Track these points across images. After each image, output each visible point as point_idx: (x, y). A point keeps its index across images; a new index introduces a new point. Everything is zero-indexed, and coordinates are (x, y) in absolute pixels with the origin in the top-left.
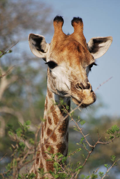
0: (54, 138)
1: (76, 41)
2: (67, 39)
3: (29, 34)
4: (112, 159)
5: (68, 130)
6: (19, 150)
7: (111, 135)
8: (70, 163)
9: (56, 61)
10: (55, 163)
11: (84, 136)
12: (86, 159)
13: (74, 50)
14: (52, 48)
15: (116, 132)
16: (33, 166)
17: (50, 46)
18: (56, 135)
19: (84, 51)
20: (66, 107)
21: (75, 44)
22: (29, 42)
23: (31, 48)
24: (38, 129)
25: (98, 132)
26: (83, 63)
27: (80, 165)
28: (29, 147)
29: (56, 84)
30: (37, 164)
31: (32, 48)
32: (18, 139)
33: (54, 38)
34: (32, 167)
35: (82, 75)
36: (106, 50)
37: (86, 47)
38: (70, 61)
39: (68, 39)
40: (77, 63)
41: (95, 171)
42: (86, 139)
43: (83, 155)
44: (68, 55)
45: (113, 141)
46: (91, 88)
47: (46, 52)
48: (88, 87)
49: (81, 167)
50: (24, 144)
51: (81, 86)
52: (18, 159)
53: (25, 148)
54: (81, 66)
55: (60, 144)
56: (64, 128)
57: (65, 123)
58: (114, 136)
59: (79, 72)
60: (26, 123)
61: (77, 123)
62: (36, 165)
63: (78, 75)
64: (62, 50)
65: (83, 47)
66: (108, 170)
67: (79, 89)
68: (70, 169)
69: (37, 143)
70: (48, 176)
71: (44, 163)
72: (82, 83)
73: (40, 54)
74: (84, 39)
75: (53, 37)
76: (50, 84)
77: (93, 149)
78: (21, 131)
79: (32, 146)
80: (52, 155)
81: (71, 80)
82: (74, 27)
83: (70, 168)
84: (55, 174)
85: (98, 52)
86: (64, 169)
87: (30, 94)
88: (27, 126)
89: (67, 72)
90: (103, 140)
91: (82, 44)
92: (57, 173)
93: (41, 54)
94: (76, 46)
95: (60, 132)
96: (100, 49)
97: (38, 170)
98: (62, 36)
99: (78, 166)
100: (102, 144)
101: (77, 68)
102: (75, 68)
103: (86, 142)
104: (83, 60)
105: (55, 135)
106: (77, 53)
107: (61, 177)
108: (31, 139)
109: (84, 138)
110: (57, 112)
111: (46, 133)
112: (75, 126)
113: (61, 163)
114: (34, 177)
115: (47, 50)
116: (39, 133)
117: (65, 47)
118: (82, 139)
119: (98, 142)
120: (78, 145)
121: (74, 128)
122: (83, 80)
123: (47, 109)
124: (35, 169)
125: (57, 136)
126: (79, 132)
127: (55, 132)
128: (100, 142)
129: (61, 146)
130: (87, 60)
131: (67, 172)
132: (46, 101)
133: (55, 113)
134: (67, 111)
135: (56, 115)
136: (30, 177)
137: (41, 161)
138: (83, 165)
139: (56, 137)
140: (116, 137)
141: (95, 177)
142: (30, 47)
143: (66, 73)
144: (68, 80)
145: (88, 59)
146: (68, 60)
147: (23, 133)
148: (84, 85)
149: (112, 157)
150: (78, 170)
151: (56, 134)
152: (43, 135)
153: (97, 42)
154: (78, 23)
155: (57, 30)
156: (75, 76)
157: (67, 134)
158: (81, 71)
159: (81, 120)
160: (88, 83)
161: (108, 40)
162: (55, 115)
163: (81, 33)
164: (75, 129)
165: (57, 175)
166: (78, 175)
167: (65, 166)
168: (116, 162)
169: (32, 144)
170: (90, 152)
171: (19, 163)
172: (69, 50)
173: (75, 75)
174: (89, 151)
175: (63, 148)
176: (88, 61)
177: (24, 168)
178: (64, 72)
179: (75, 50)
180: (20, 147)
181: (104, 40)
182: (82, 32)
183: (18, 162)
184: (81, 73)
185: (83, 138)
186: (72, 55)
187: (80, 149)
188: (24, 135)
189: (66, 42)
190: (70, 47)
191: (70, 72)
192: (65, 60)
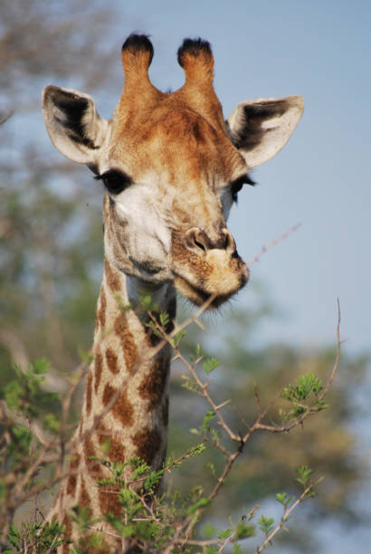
0: (125, 414)
1: (189, 109)
2: (164, 102)
3: (45, 86)
4: (300, 476)
5: (168, 391)
6: (11, 449)
7: (298, 404)
8: (169, 489)
9: (126, 169)
10: (124, 491)
11: (214, 406)
12: (219, 477)
13: (181, 135)
14: (115, 131)
15: (311, 393)
16: (59, 500)
17: (110, 127)
18: (131, 407)
19: (214, 138)
20: (161, 316)
21: (185, 116)
22: (43, 111)
23: (51, 132)
24: (72, 386)
25: (257, 395)
26: (210, 176)
27: (202, 496)
28: (42, 441)
29: (128, 242)
30: (70, 496)
31: (54, 132)
32: (9, 416)
33: (122, 100)
34: (55, 503)
35: (206, 209)
36: (286, 140)
37: (220, 126)
38: (171, 167)
39: (165, 105)
40: (191, 173)
41: (249, 516)
42: (220, 417)
43: (212, 466)
44: (165, 151)
45: (302, 423)
46: (232, 245)
47: (98, 148)
48: (225, 242)
49: (203, 501)
50: (28, 431)
51: (201, 240)
52: (10, 477)
53: (33, 444)
54: (203, 182)
55: (142, 432)
56: (155, 384)
57: (160, 368)
58: (305, 407)
59: (196, 200)
60: (34, 365)
61: (193, 367)
62: (67, 498)
63: (193, 207)
64: (146, 137)
65: (211, 127)
66: (288, 512)
67: (197, 250)
68: (169, 510)
69: (69, 427)
70: (101, 530)
71: (93, 492)
72: (206, 231)
73: (80, 153)
74: (216, 103)
75: (120, 97)
76: (112, 245)
77: (241, 447)
78: (20, 390)
79: (52, 438)
80: (115, 467)
81: (171, 225)
82: (186, 69)
83: (170, 506)
84: (124, 524)
85: (260, 147)
86: (151, 511)
87: (46, 277)
88: (38, 377)
89: (161, 201)
90: (272, 418)
91: (209, 120)
92: (130, 521)
93: (84, 152)
94: (188, 122)
95: (144, 397)
96: (267, 136)
97: (73, 514)
98: (147, 95)
99: (194, 499)
100: (270, 431)
101: (192, 186)
102: (184, 188)
103: (221, 426)
104: (212, 165)
105: (129, 404)
106: (194, 144)
107: (142, 532)
108: (50, 417)
109: (214, 414)
110: (135, 335)
111: (101, 400)
112: (186, 375)
113: (142, 491)
114: (60, 533)
115: (104, 139)
116: (74, 398)
117: (155, 125)
118: (208, 415)
119: (258, 425)
120: (195, 435)
121: (185, 381)
122: (207, 222)
123: (103, 324)
124: (65, 510)
125: (135, 408)
126: (200, 393)
127: (129, 398)
128: (263, 427)
129: (146, 438)
130: (224, 167)
131: (160, 517)
132: (99, 299)
133: (130, 339)
134: (162, 330)
135: (133, 345)
136: (46, 535)
137: (83, 486)
138: (210, 498)
139: (132, 413)
140: (312, 411)
141: (248, 533)
142: (47, 127)
143: (157, 203)
144: (165, 224)
145: (226, 163)
146: (163, 164)
147: (26, 398)
148: (209, 236)
149: (301, 471)
150: (194, 512)
151: (132, 402)
152: (89, 406)
153: (255, 115)
154: (196, 55)
155: (134, 77)
156: (184, 213)
157: (163, 401)
158: (203, 195)
159: (206, 358)
160: (225, 231)
161: (292, 106)
162: (127, 345)
163: (206, 87)
164: (186, 385)
165: (131, 526)
166: (196, 526)
167: (157, 501)
168: (311, 486)
169: (53, 431)
170: (233, 457)
171: (13, 491)
172: (168, 133)
173: (185, 208)
174: (228, 453)
175: (151, 447)
176: (227, 170)
177: (29, 506)
178: (153, 201)
179: (185, 134)
180: (15, 439)
181: (278, 108)
182: (210, 83)
183: (11, 486)
184: (204, 202)
185: (211, 413)
186: (177, 150)
187: (202, 447)
188: (27, 405)
189: (159, 113)
190: (171, 126)
191: (171, 202)
192: (154, 167)
